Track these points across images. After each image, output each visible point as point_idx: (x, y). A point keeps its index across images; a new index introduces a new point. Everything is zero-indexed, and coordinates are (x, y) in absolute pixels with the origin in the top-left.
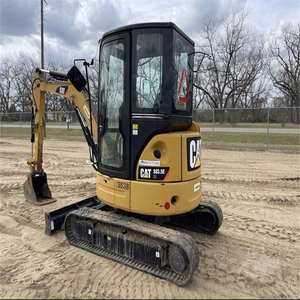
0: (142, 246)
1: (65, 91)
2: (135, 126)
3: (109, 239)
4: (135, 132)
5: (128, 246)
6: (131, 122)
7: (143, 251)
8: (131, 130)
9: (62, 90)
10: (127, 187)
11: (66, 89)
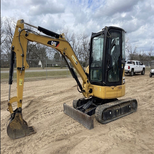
1: (57, 45)
3: (117, 111)
5: (123, 110)
9: (54, 44)
11: (58, 43)
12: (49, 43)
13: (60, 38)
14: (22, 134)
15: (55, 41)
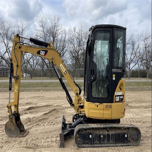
0: (119, 134)
1: (45, 54)
2: (114, 76)
3: (102, 136)
4: (114, 79)
5: (112, 137)
6: (112, 73)
7: (119, 137)
8: (112, 77)
9: (43, 53)
10: (111, 107)
11: (46, 52)
12: (39, 53)
13: (48, 47)
14: (15, 134)
15: (44, 51)
